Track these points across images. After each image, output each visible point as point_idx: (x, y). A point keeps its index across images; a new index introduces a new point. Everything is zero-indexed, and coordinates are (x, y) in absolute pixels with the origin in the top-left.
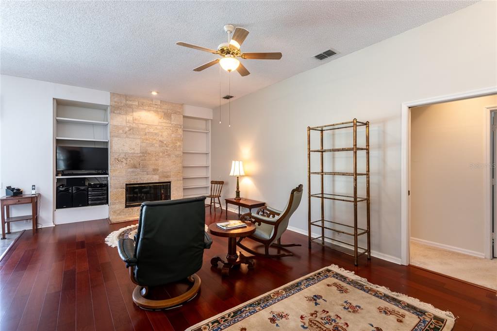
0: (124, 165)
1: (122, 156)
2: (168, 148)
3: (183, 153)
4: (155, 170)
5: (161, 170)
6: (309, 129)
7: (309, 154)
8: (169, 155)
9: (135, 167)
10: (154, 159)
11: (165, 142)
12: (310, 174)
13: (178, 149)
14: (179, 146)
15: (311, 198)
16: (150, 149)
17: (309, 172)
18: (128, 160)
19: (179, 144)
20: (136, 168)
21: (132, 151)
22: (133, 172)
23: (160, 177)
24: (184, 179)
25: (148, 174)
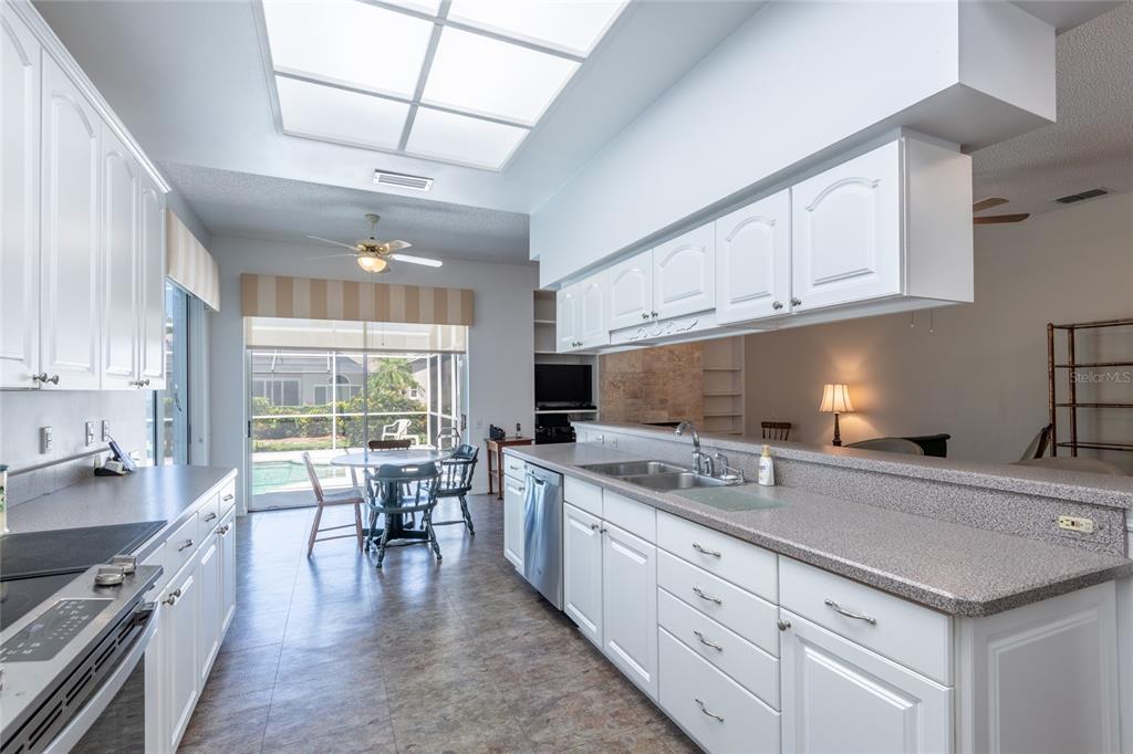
0: (621, 393)
1: (619, 378)
2: (681, 363)
3: (705, 371)
4: (663, 402)
5: (670, 402)
6: (1052, 327)
7: (1053, 372)
8: (683, 375)
9: (634, 396)
10: (661, 381)
11: (677, 353)
12: (1054, 407)
13: (696, 364)
14: (699, 358)
15: (1058, 448)
16: (657, 365)
17: (1054, 403)
18: (627, 384)
19: (697, 354)
20: (636, 397)
21: (632, 370)
22: (633, 404)
23: (670, 414)
24: (706, 418)
25: (652, 409)
